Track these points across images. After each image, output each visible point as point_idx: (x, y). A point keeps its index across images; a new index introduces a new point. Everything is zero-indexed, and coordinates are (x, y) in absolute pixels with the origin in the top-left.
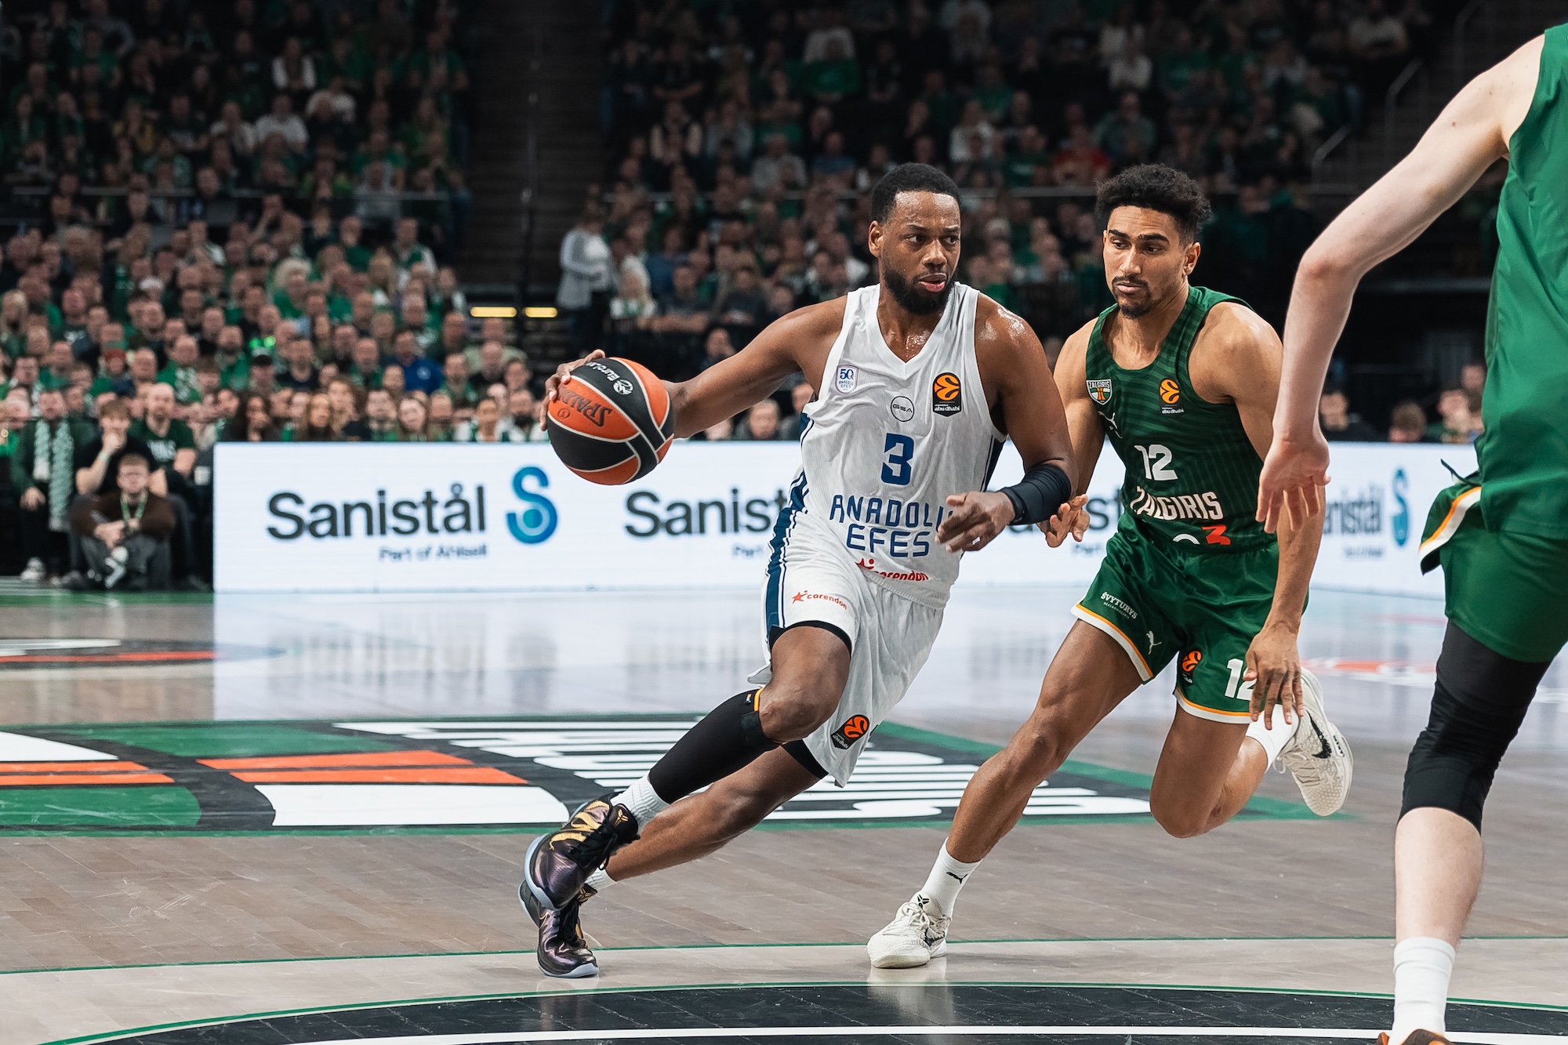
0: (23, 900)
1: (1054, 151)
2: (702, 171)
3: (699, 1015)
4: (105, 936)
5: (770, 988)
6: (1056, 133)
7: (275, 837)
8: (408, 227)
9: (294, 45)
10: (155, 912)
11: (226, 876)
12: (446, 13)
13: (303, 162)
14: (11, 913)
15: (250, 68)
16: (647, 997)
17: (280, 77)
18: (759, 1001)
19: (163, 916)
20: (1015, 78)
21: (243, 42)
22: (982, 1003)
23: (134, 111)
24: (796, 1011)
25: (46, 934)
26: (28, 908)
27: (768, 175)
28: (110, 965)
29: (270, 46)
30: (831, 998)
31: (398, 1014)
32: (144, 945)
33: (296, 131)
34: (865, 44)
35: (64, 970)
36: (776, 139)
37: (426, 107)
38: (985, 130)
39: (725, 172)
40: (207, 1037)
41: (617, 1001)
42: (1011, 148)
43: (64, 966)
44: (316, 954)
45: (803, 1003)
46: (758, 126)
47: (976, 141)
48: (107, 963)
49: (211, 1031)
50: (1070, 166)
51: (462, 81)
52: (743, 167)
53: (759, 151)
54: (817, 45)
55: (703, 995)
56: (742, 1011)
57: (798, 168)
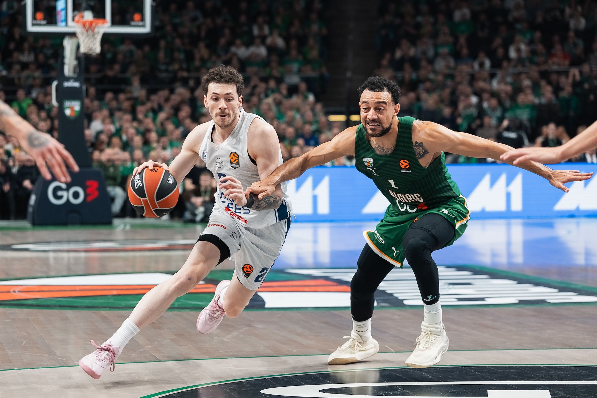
0: (174, 334)
1: (549, 54)
2: (415, 64)
3: (433, 377)
4: (205, 348)
5: (460, 367)
6: (549, 46)
7: (266, 312)
8: (303, 86)
9: (260, 20)
10: (224, 338)
11: (249, 326)
12: (318, 5)
13: (265, 63)
14: (171, 340)
15: (245, 28)
16: (413, 370)
17: (256, 31)
18: (456, 372)
19: (227, 340)
20: (533, 27)
21: (243, 19)
22: (542, 372)
23: (202, 45)
24: (471, 375)
25: (184, 347)
26: (176, 337)
27: (440, 65)
28: (208, 358)
29: (252, 20)
30: (483, 371)
31: (319, 376)
32: (220, 351)
33: (263, 51)
34: (475, 15)
35: (191, 360)
36: (445, 50)
37: (311, 41)
38: (523, 47)
39: (424, 63)
40: (247, 385)
41: (402, 371)
42: (533, 52)
43: (191, 359)
44: (285, 354)
45: (473, 372)
46: (436, 46)
47: (518, 50)
48: (207, 357)
49: (248, 382)
50: (556, 60)
51: (324, 31)
52: (431, 62)
53: (437, 55)
54: (458, 15)
55: (434, 369)
56: (450, 375)
57: (452, 62)
